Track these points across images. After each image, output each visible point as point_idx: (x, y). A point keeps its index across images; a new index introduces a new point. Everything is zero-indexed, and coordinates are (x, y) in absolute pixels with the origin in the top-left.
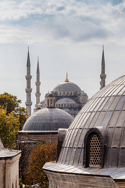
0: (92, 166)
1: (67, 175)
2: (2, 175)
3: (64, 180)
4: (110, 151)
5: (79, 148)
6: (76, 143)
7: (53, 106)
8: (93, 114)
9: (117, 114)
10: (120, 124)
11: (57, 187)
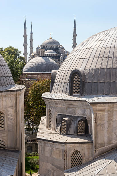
0: (75, 94)
1: (58, 101)
2: (15, 102)
3: (57, 104)
4: (86, 84)
5: (66, 83)
6: (64, 80)
7: (43, 55)
8: (75, 60)
9: (91, 60)
10: (93, 67)
11: (51, 109)
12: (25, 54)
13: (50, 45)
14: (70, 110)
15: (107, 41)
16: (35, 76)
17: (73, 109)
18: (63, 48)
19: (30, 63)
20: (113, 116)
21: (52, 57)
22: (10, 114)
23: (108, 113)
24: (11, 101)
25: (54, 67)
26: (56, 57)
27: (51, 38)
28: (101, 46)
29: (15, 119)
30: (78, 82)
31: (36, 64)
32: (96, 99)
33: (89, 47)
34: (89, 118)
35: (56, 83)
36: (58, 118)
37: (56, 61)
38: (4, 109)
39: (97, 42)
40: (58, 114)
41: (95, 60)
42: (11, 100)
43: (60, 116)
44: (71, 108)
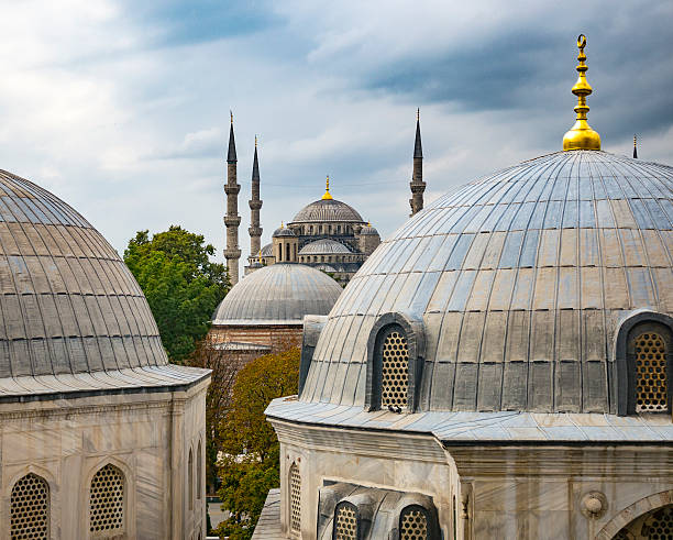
5: (355, 363)
6: (347, 351)
8: (391, 279)
9: (449, 278)
10: (457, 304)
11: (300, 460)
14: (371, 465)
15: (514, 208)
17: (382, 465)
20: (536, 494)
22: (148, 474)
23: (519, 484)
24: (149, 428)
28: (489, 226)
29: (167, 495)
30: (401, 359)
32: (470, 428)
33: (445, 229)
34: (443, 501)
35: (319, 364)
36: (324, 497)
38: (122, 458)
39: (476, 209)
40: (325, 481)
41: (467, 277)
44: (373, 457)
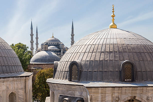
0: (73, 80)
1: (60, 85)
2: (24, 85)
3: (58, 87)
4: (83, 73)
5: (66, 71)
6: (64, 69)
7: (47, 50)
8: (73, 54)
9: (86, 54)
10: (88, 59)
11: (54, 91)
12: (32, 49)
13: (53, 43)
14: (70, 92)
15: (99, 40)
16: (40, 66)
17: (72, 92)
18: (63, 45)
19: (36, 55)
20: (105, 97)
21: (54, 51)
22: (21, 94)
23: (102, 95)
24: (21, 85)
25: (56, 59)
26: (57, 52)
27: (53, 37)
28: (94, 43)
29: (25, 98)
30: (76, 70)
31: (41, 56)
32: (91, 84)
33: (85, 44)
34: (85, 99)
35: (58, 72)
36: (60, 98)
37: (57, 55)
38: (15, 91)
39: (91, 40)
40: (60, 95)
41: (90, 54)
42: (21, 83)
43: (61, 97)
44: (70, 90)
